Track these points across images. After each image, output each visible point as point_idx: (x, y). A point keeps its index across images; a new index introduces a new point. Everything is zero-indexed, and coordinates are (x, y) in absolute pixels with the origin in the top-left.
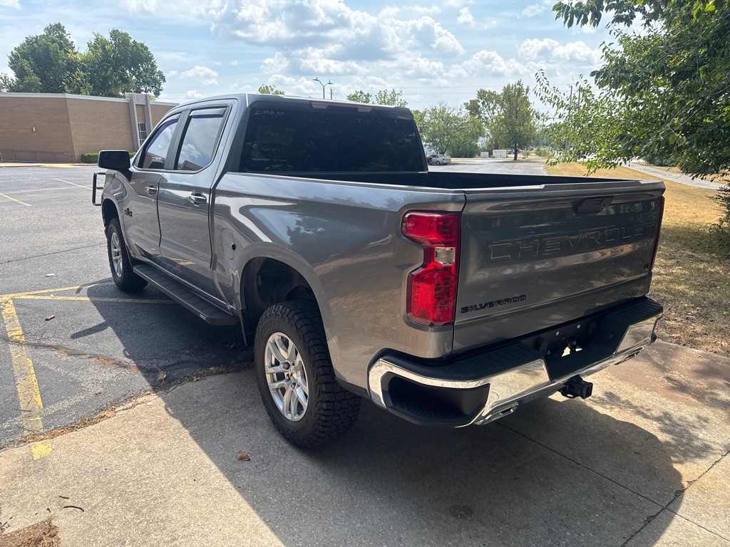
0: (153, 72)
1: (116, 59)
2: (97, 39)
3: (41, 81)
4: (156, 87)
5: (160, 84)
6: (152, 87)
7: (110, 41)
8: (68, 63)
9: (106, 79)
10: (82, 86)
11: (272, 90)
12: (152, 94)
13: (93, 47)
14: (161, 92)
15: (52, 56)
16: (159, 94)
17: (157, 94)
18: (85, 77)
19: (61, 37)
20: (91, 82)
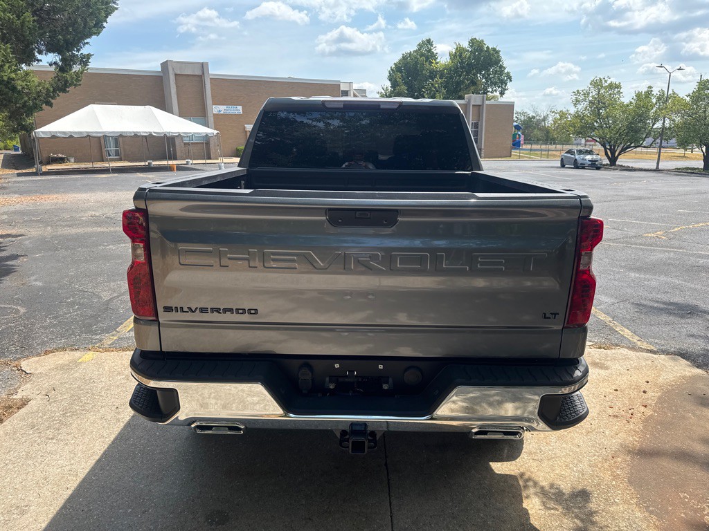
0: (501, 72)
1: (470, 65)
2: (457, 49)
3: (407, 90)
4: (502, 87)
5: (506, 84)
6: (499, 87)
7: (468, 49)
8: (430, 72)
9: (459, 83)
10: (437, 91)
11: (606, 82)
12: (497, 94)
13: (453, 56)
14: (506, 92)
15: (418, 68)
16: (504, 94)
17: (502, 93)
18: (441, 83)
19: (429, 51)
20: (445, 87)
